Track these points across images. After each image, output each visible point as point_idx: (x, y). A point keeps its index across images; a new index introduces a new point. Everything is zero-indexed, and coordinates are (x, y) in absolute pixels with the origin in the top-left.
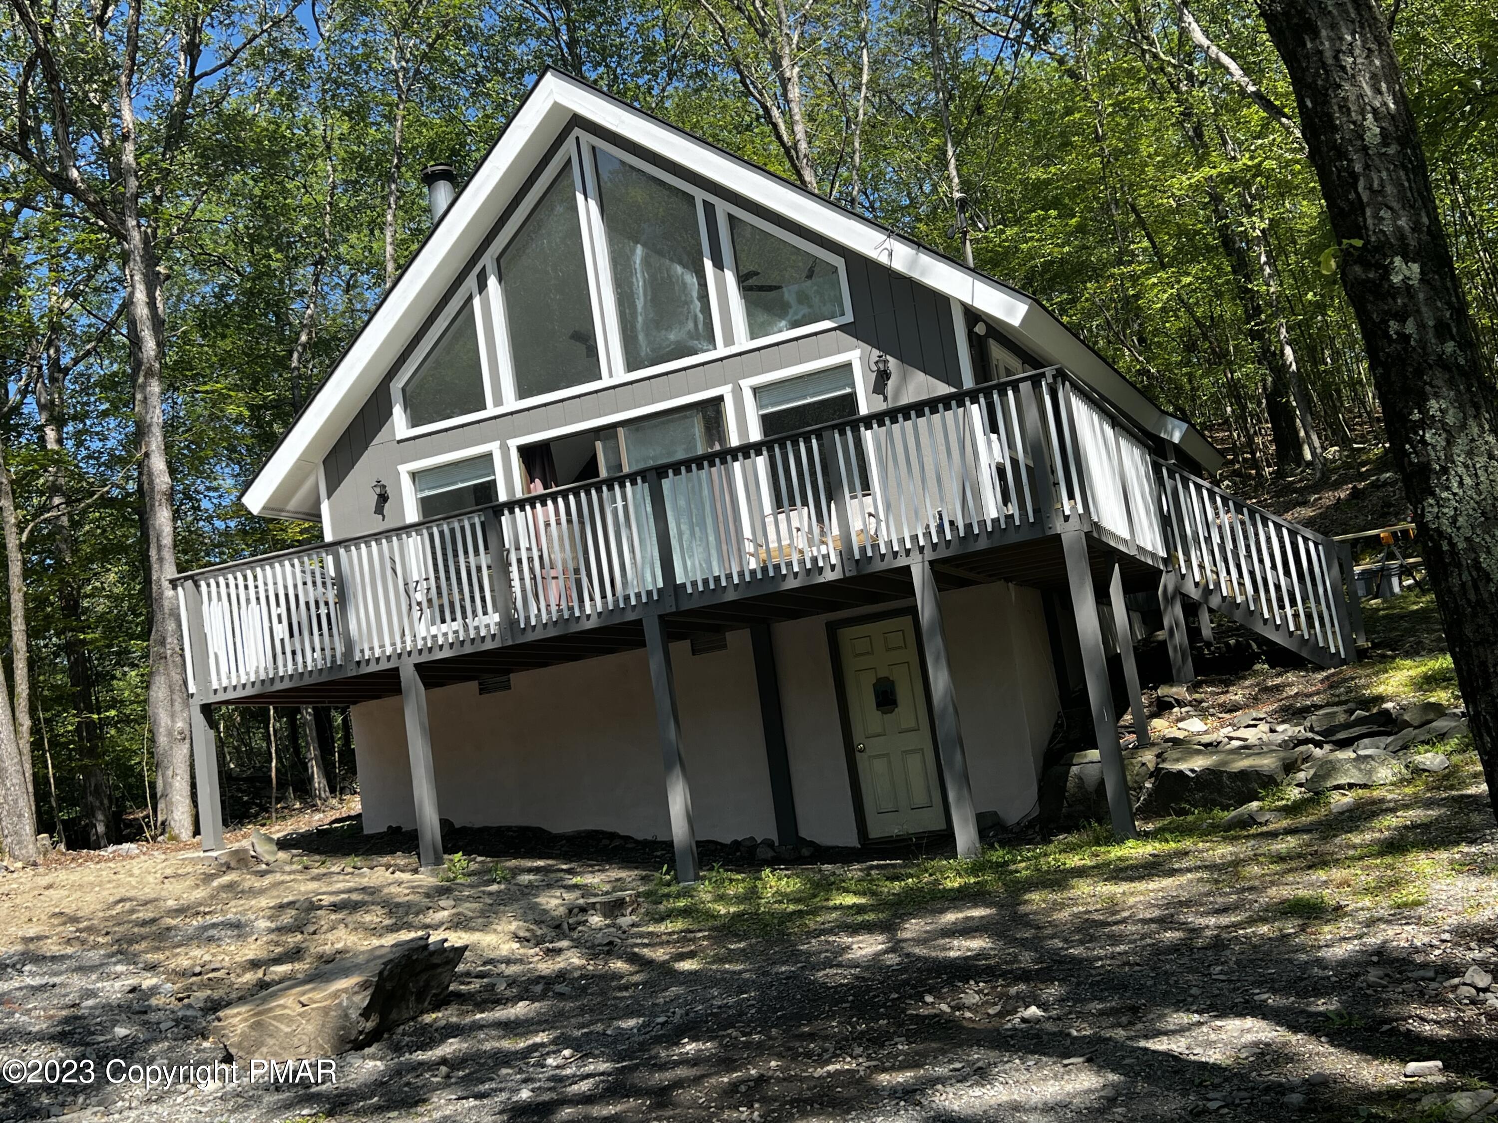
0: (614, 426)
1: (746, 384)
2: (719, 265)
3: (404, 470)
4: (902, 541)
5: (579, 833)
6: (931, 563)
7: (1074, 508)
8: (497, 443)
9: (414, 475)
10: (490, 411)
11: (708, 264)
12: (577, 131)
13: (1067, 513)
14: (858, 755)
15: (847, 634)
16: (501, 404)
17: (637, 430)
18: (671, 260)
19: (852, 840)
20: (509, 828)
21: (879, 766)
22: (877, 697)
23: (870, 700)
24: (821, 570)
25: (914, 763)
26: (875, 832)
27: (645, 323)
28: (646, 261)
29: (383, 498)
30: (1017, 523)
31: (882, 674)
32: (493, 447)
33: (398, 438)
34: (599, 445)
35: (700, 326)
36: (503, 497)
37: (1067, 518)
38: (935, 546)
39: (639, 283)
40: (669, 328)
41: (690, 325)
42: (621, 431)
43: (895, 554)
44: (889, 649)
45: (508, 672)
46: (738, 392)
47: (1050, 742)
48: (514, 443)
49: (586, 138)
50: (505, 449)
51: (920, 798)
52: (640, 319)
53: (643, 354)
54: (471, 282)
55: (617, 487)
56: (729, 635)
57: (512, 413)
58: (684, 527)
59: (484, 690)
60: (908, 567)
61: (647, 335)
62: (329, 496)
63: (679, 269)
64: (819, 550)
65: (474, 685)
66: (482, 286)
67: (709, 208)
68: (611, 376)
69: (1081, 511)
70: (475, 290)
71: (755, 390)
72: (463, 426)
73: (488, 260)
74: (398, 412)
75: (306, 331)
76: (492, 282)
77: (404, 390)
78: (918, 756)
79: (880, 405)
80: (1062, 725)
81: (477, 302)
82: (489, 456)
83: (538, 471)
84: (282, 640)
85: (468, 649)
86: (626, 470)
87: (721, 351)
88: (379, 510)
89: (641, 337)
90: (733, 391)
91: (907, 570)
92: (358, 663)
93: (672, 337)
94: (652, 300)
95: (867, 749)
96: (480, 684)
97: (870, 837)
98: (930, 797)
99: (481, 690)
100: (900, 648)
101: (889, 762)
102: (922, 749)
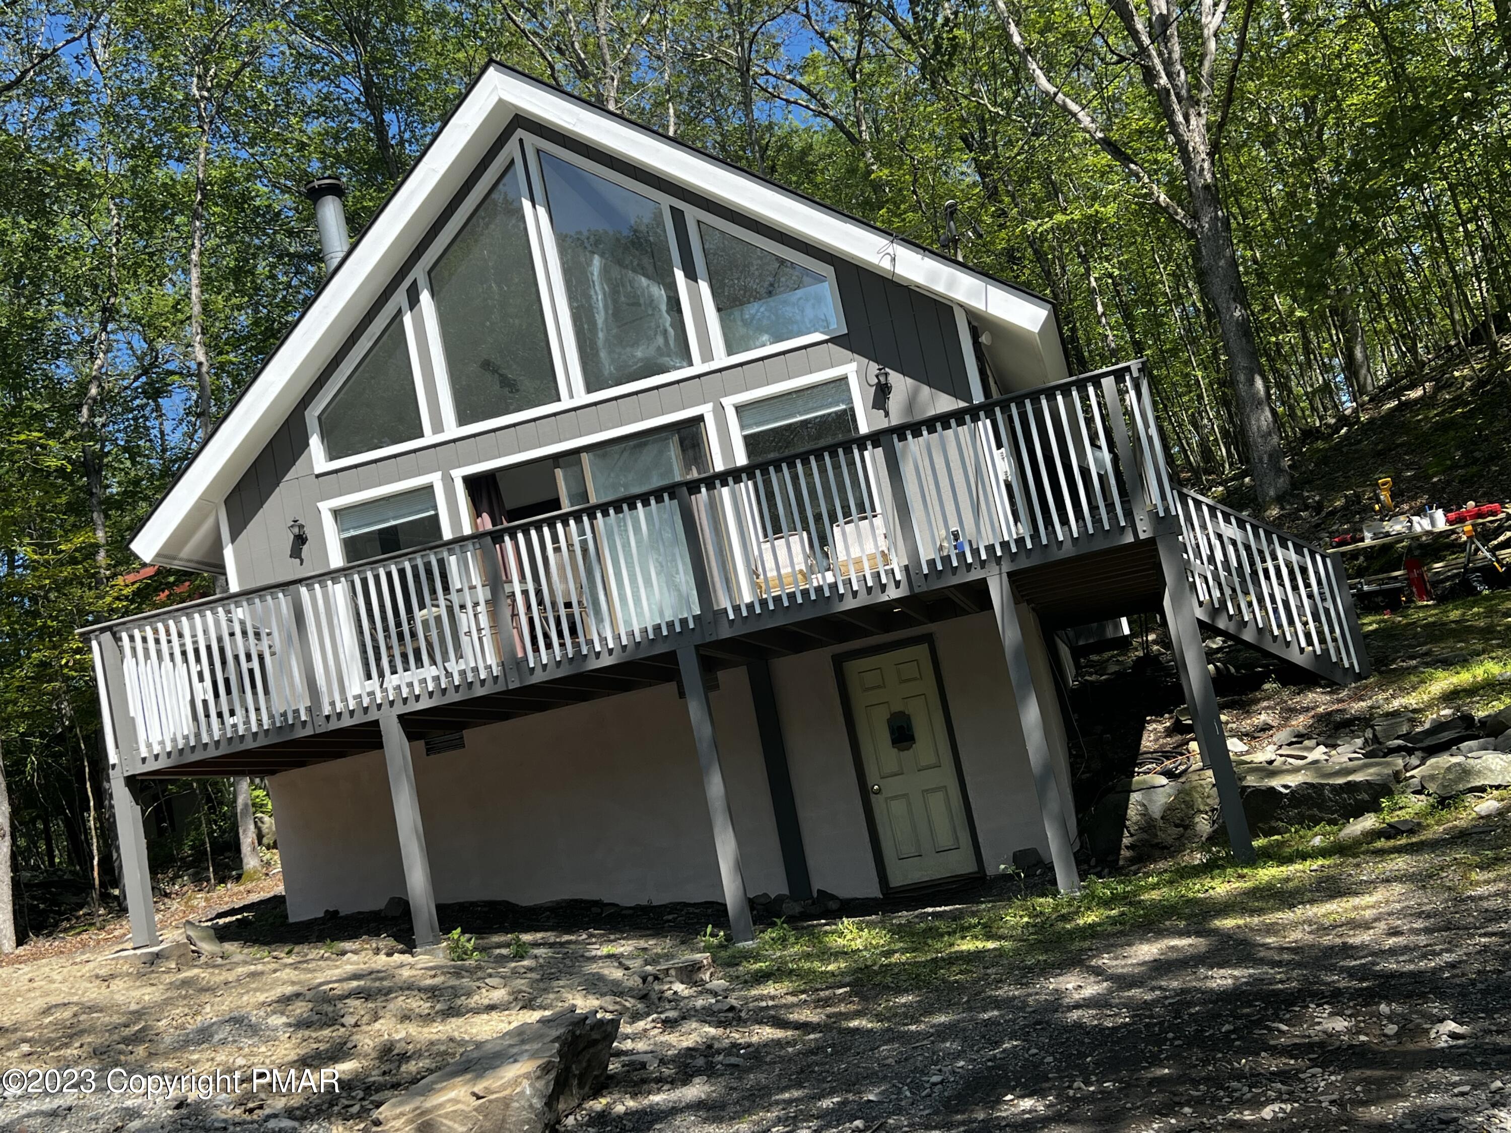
0: (577, 451)
1: (729, 402)
2: (691, 275)
3: (326, 507)
4: (975, 551)
5: (558, 903)
8: (440, 474)
9: (337, 513)
10: (429, 439)
11: (679, 275)
12: (520, 133)
13: (1161, 514)
14: (872, 796)
15: (853, 667)
16: (441, 431)
17: (604, 456)
18: (634, 271)
19: (874, 892)
20: (473, 904)
21: (898, 808)
22: (892, 733)
23: (884, 736)
24: (883, 588)
25: (937, 802)
26: (897, 880)
27: (607, 340)
28: (605, 271)
29: (300, 540)
30: (1107, 527)
31: (897, 707)
32: (435, 478)
33: (317, 472)
34: (559, 473)
35: (672, 343)
36: (447, 534)
37: (1161, 521)
38: (1014, 557)
39: (599, 296)
40: (635, 344)
41: (660, 340)
42: (584, 456)
43: (969, 567)
44: (903, 682)
45: (461, 728)
46: (720, 410)
48: (458, 474)
49: (532, 141)
50: (448, 481)
51: (944, 838)
52: (601, 335)
53: (606, 373)
54: (400, 297)
55: (585, 519)
56: (721, 675)
57: (454, 441)
59: (431, 750)
60: (983, 580)
61: (611, 352)
62: (233, 541)
63: (644, 281)
64: (824, 578)
65: (420, 745)
66: (413, 300)
67: (677, 215)
68: (571, 396)
70: (405, 305)
71: (739, 409)
72: (395, 456)
73: (419, 272)
74: (315, 442)
75: (96, 383)
76: (425, 297)
77: (319, 418)
78: (940, 795)
79: (882, 423)
81: (408, 319)
82: (429, 488)
83: (485, 504)
84: (205, 702)
85: (453, 697)
86: (593, 500)
87: (699, 367)
88: (296, 552)
89: (603, 354)
90: (714, 411)
91: (983, 582)
92: (328, 717)
93: (639, 354)
94: (615, 315)
95: (883, 791)
96: (427, 744)
97: (892, 886)
98: (957, 838)
99: (428, 750)
100: (915, 679)
101: (909, 804)
102: (945, 787)
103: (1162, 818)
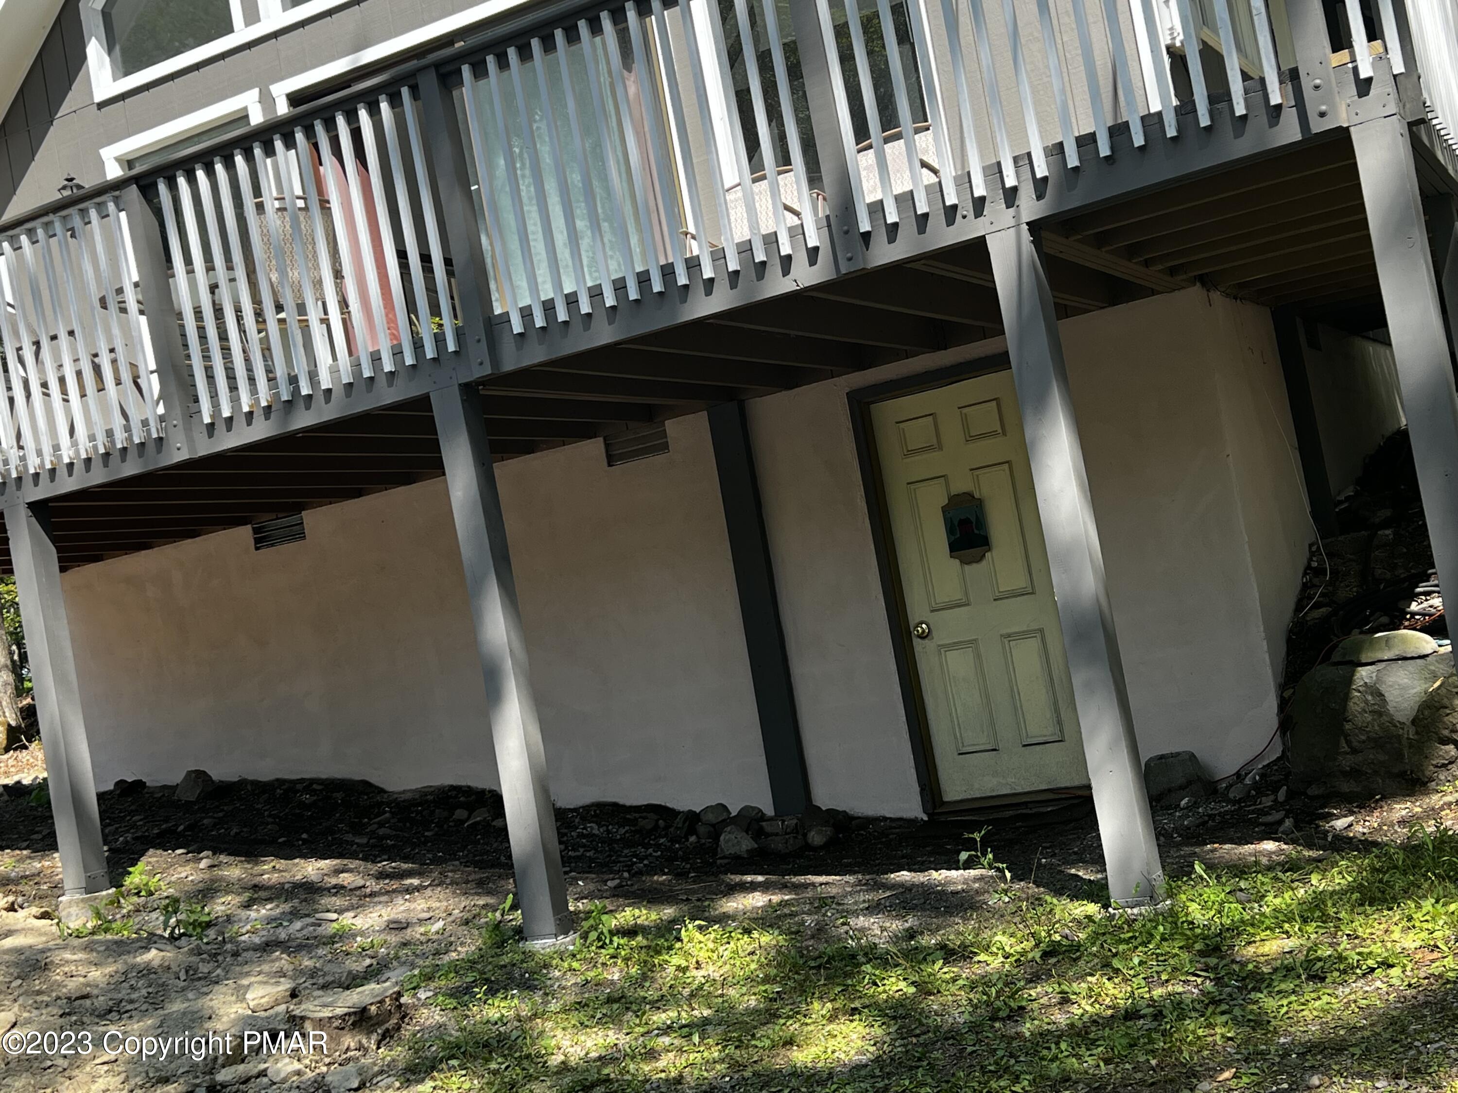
3: (111, 156)
4: (965, 180)
6: (1033, 226)
7: (1382, 58)
8: (254, 93)
10: (240, 34)
13: (1365, 72)
14: (916, 642)
15: (890, 412)
16: (257, 20)
21: (959, 664)
22: (950, 531)
23: (938, 538)
24: (785, 263)
25: (1026, 657)
26: (954, 786)
30: (1240, 110)
31: (960, 486)
32: (249, 98)
33: (99, 98)
37: (1364, 86)
38: (1041, 185)
43: (951, 212)
44: (971, 438)
45: (300, 508)
47: (1299, 607)
48: (281, 89)
50: (267, 103)
51: (1038, 723)
56: (672, 427)
57: (274, 36)
58: (581, 224)
59: (261, 540)
60: (981, 242)
65: (245, 533)
69: (1399, 67)
72: (198, 66)
74: (95, 52)
77: (103, 12)
78: (1033, 644)
80: (1319, 572)
82: (242, 118)
91: (979, 247)
95: (934, 633)
96: (256, 531)
97: (946, 799)
98: (1060, 722)
99: (257, 541)
100: (993, 434)
101: (978, 656)
102: (1041, 631)
103: (1413, 722)
